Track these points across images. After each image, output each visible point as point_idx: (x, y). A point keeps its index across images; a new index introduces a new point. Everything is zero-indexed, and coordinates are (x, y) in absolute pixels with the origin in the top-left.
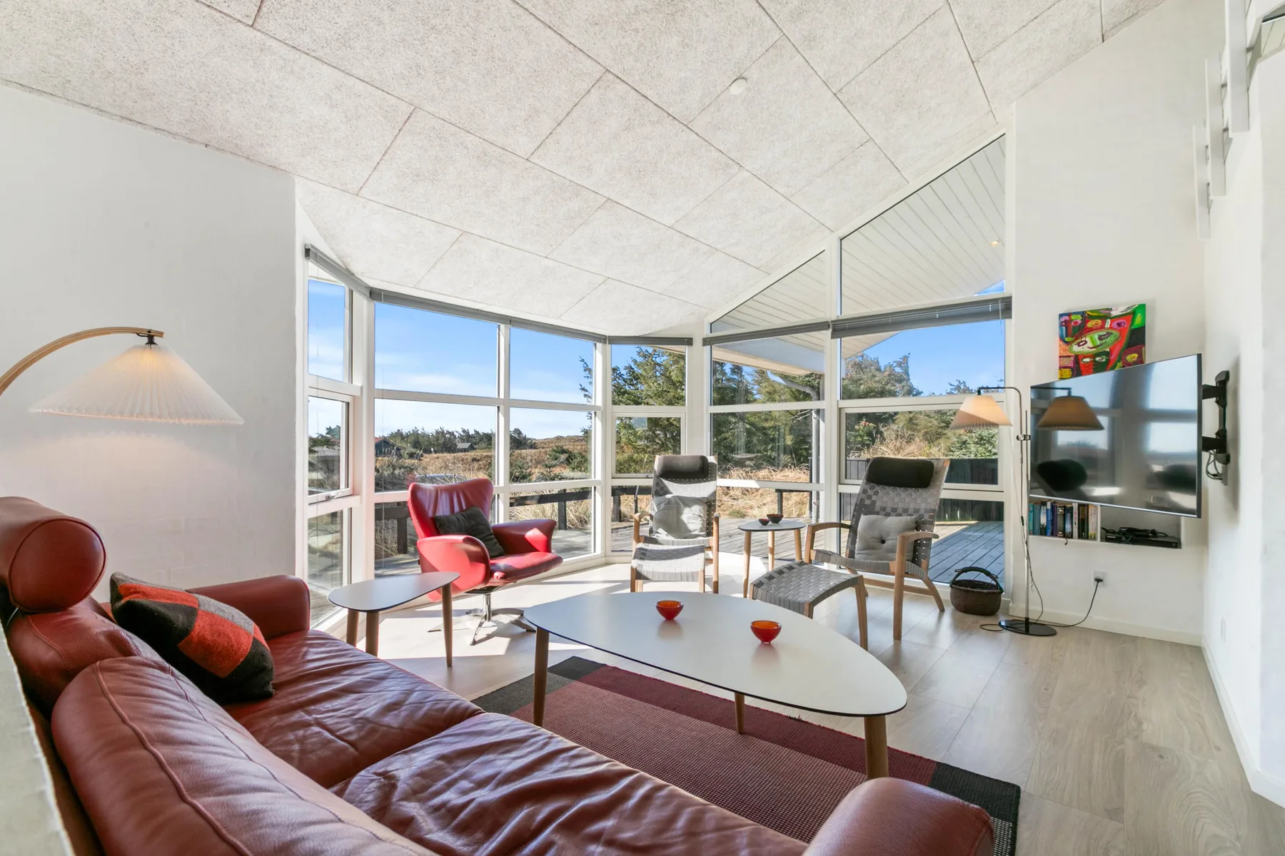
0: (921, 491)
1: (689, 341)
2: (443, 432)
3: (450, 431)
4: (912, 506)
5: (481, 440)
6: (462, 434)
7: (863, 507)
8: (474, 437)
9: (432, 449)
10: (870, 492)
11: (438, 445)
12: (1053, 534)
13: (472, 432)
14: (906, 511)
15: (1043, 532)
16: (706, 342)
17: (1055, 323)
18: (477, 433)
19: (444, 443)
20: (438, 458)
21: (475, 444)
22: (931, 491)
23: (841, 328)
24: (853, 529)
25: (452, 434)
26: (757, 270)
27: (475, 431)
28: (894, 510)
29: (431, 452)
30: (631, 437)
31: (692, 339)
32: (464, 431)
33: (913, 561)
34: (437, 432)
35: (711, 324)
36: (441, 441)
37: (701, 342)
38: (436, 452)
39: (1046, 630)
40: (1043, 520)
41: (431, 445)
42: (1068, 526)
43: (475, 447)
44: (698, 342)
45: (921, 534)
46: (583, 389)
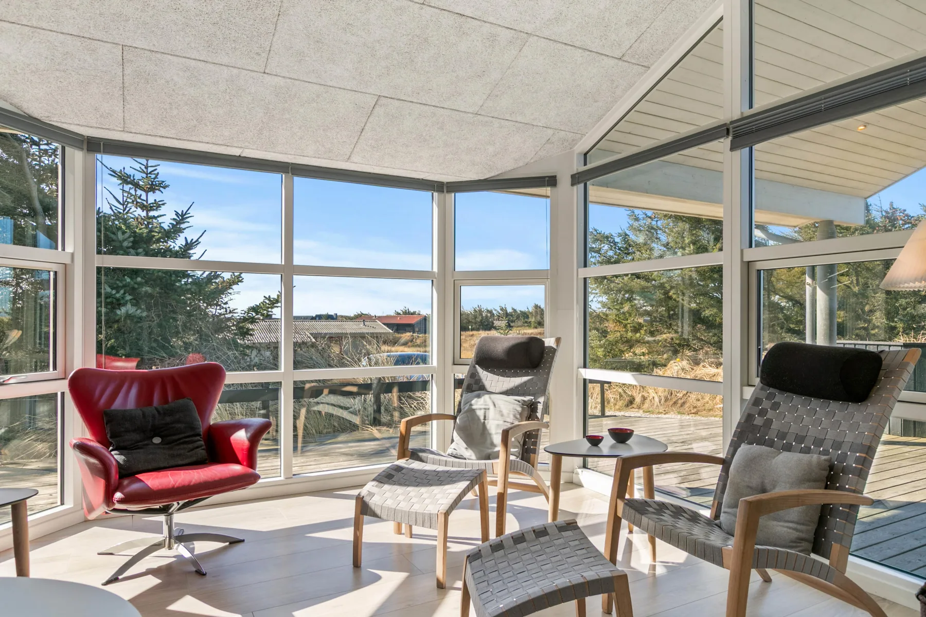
1: (551, 180)
2: (480, 311)
3: (489, 309)
5: (518, 317)
6: (500, 311)
7: (749, 430)
8: (512, 315)
9: (470, 327)
11: (475, 323)
13: (509, 310)
16: (575, 179)
18: (515, 310)
19: (481, 321)
20: (472, 335)
21: (513, 321)
24: (726, 466)
25: (490, 312)
26: (620, 63)
27: (513, 309)
29: (468, 330)
31: (555, 177)
32: (502, 309)
34: (475, 310)
35: (585, 154)
36: (478, 320)
37: (569, 180)
38: (472, 330)
41: (469, 322)
43: (512, 324)
44: (564, 181)
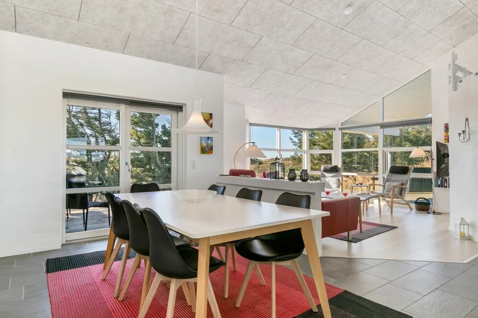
0: (405, 175)
1: (334, 129)
4: (401, 180)
7: (388, 180)
10: (390, 176)
12: (442, 187)
14: (400, 181)
15: (439, 186)
16: (340, 129)
17: (444, 126)
22: (407, 175)
23: (383, 126)
24: (384, 186)
26: (356, 108)
28: (397, 181)
30: (312, 159)
33: (400, 194)
35: (342, 123)
39: (440, 214)
40: (439, 183)
42: (445, 185)
44: (337, 129)
45: (403, 187)
46: (291, 139)
